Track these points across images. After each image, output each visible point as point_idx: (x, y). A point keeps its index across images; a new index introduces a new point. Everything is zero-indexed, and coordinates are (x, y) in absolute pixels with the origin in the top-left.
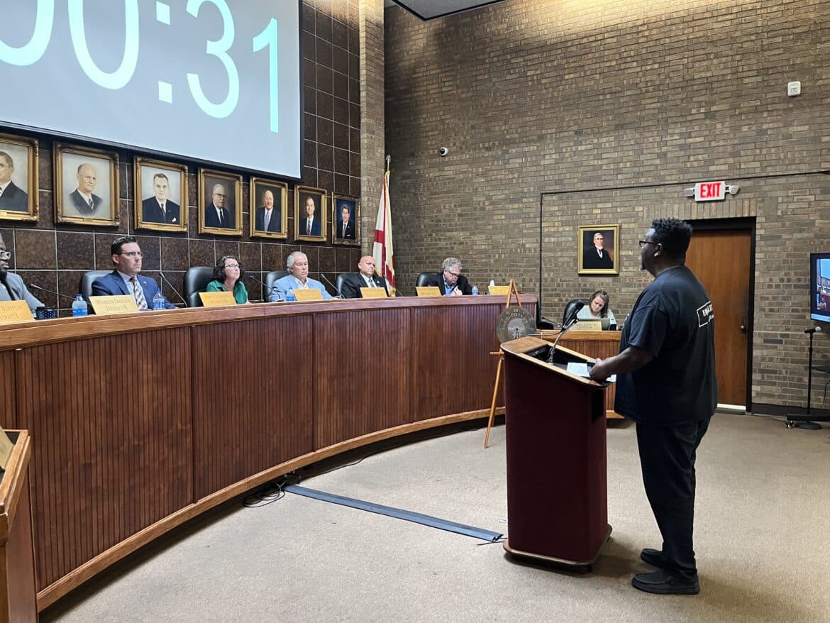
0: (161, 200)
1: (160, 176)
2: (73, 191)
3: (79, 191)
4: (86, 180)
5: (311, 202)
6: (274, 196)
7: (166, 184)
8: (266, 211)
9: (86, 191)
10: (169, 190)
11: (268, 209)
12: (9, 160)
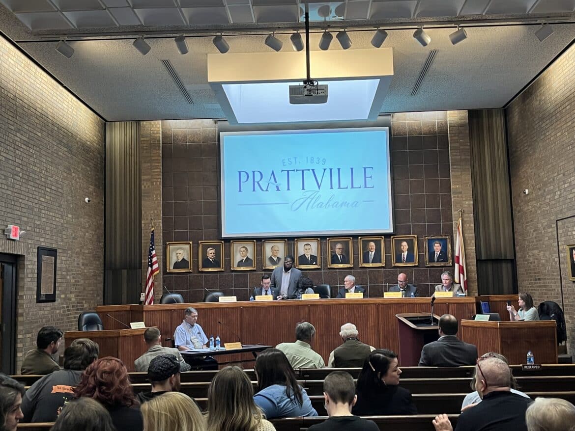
0: (307, 255)
1: (307, 245)
2: (270, 256)
3: (272, 257)
4: (275, 252)
5: (405, 244)
6: (375, 244)
7: (310, 248)
8: (370, 253)
9: (275, 256)
10: (312, 250)
11: (372, 252)
12: (246, 249)
